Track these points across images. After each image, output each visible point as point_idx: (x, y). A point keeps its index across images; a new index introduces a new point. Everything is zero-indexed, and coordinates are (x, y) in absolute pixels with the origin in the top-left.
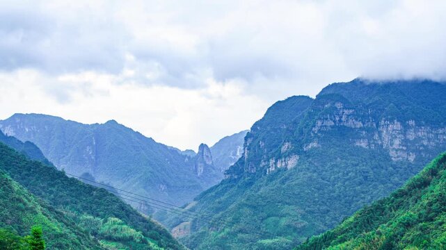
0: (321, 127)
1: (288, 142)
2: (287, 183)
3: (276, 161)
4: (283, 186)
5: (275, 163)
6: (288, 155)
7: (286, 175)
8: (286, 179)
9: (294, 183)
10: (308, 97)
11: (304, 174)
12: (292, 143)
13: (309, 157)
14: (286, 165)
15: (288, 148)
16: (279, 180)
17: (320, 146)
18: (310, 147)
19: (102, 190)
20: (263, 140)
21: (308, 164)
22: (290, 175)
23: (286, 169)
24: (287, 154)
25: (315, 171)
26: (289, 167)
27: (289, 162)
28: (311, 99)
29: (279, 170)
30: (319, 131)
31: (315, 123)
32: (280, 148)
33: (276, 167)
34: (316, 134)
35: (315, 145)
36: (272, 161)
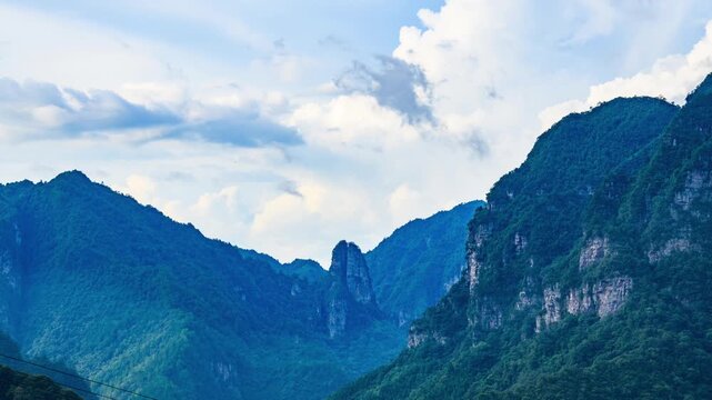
0: (701, 191)
1: (601, 236)
2: (597, 360)
3: (565, 293)
4: (586, 370)
5: (562, 301)
6: (601, 277)
7: (595, 335)
8: (595, 348)
9: (618, 360)
10: (662, 102)
11: (650, 333)
12: (612, 241)
13: (662, 282)
14: (594, 306)
15: (600, 254)
16: (572, 351)
17: (698, 248)
18: (667, 252)
19: (41, 383)
20: (525, 231)
21: (661, 303)
22: (607, 335)
23: (592, 317)
24: (597, 273)
25: (682, 326)
26: (603, 312)
27: (604, 298)
28: (672, 106)
29: (573, 322)
30: (696, 204)
31: (682, 179)
32: (577, 253)
33: (563, 313)
34: (687, 213)
35: (683, 245)
36: (551, 296)
